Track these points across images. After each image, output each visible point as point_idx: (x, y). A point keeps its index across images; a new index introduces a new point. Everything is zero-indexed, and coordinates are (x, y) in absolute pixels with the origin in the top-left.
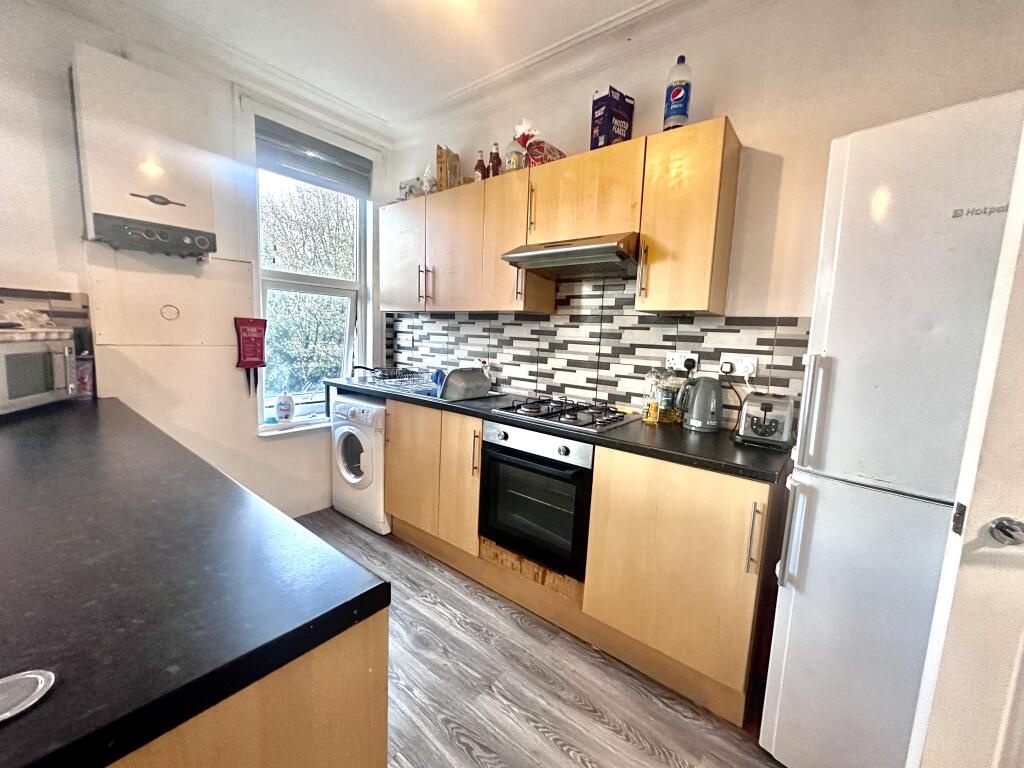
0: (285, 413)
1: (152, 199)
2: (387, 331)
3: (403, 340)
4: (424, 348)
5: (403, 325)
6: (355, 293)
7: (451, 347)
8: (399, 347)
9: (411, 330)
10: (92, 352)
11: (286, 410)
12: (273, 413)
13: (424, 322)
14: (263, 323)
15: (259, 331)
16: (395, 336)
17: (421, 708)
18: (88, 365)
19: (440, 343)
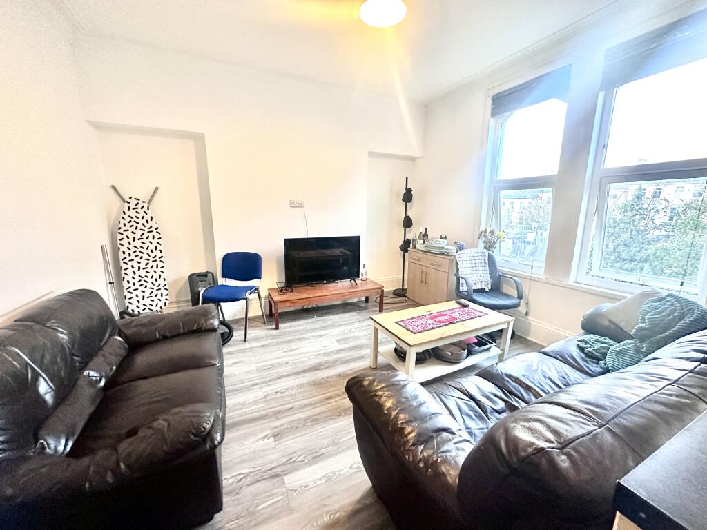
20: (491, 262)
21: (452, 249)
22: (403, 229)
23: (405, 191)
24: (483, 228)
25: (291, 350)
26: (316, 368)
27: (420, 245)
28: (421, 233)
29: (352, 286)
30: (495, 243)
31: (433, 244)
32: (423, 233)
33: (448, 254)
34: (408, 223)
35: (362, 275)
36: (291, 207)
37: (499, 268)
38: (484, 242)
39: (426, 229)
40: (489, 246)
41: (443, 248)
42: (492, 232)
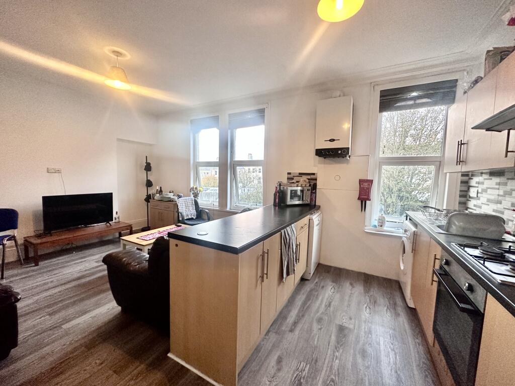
0: (381, 224)
1: (330, 140)
2: (461, 186)
3: (473, 193)
4: (484, 198)
5: (473, 182)
6: (438, 163)
7: (500, 198)
8: (470, 197)
9: (477, 185)
10: (316, 191)
11: (382, 223)
12: (376, 223)
13: (485, 179)
14: (371, 181)
15: (369, 185)
16: (469, 189)
17: (331, 366)
18: (314, 195)
19: (493, 195)
20: (196, 203)
21: (176, 198)
22: (146, 188)
23: (146, 164)
24: (192, 186)
25: (54, 274)
26: (79, 278)
27: (157, 196)
28: (157, 190)
29: (107, 227)
30: (198, 194)
31: (165, 196)
32: (159, 190)
33: (173, 201)
34: (149, 184)
35: (115, 219)
36: (48, 172)
37: (200, 207)
38: (193, 194)
39: (161, 188)
40: (196, 195)
41: (170, 198)
42: (196, 188)
